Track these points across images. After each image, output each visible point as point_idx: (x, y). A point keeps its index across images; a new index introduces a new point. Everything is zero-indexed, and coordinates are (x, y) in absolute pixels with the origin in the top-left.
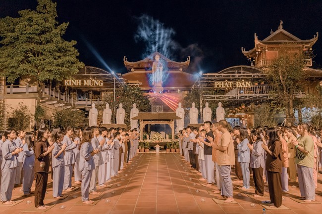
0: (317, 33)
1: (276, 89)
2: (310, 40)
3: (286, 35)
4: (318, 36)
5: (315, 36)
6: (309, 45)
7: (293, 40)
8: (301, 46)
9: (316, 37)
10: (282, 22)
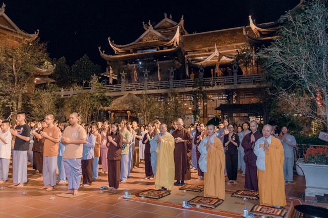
0: (38, 30)
1: (6, 79)
2: (31, 35)
3: (7, 21)
4: (38, 33)
5: (35, 32)
6: (29, 40)
7: (14, 29)
8: (21, 38)
9: (37, 33)
10: (4, 5)
